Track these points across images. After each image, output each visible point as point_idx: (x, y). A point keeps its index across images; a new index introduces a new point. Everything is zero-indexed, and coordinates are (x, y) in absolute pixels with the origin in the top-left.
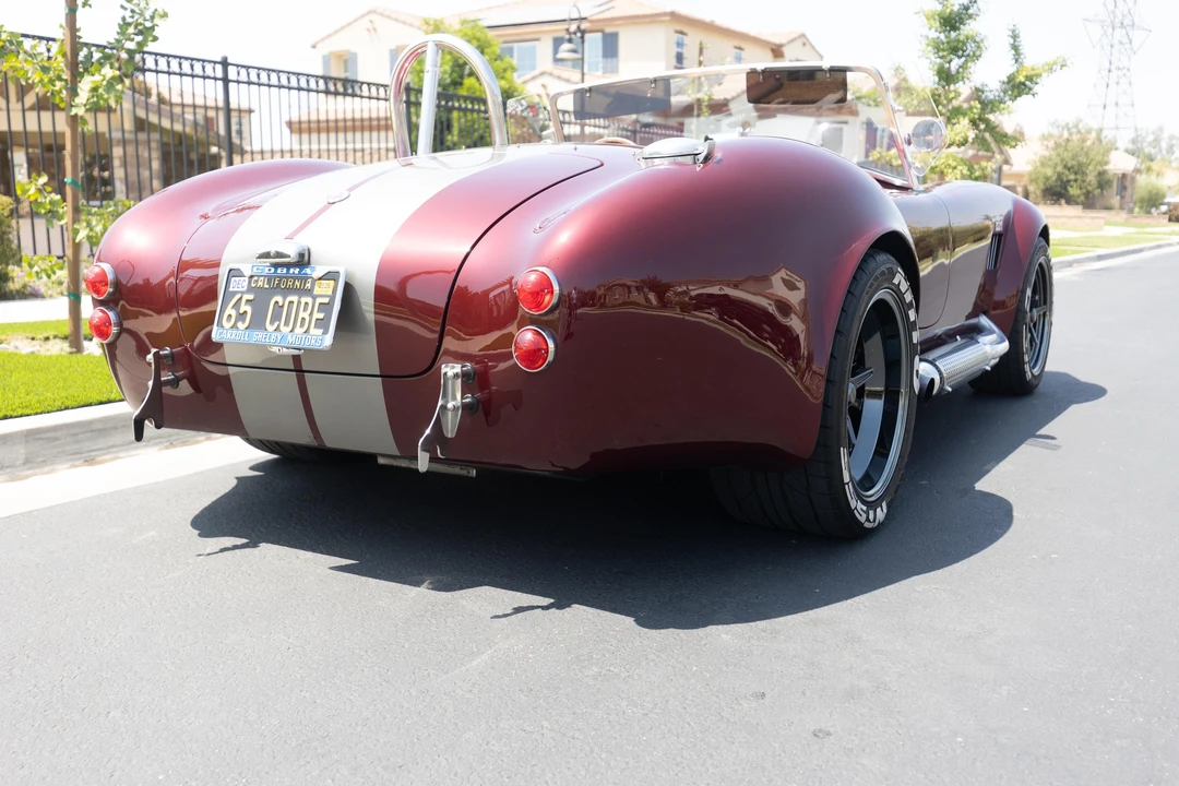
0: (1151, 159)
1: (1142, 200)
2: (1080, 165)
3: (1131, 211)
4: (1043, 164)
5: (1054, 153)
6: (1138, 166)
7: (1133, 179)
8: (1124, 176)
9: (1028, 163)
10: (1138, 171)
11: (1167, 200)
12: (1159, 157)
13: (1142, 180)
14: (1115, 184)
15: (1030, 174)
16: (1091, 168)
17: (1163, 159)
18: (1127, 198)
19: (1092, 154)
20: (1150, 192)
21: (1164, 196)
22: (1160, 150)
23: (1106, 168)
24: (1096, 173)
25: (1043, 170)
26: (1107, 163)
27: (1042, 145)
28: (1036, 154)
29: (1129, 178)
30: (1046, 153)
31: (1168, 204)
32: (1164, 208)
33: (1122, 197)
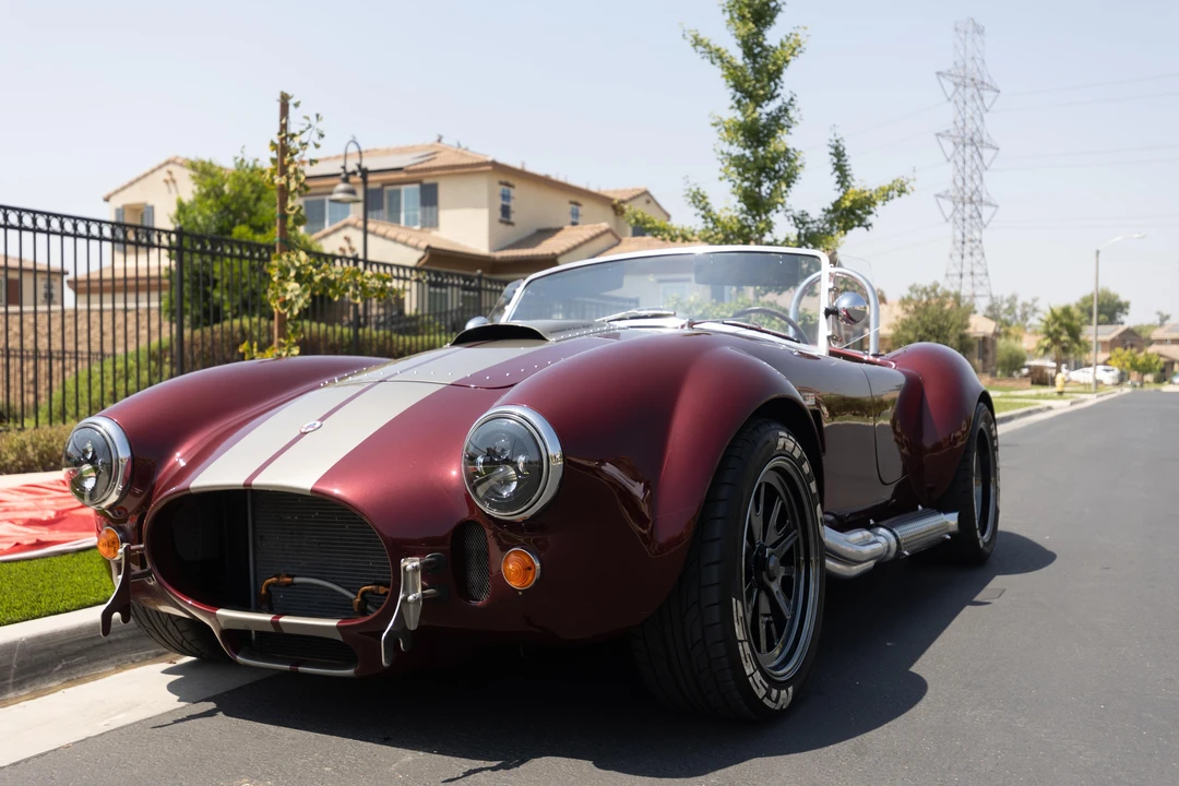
0: (1008, 324)
1: (1003, 364)
2: (942, 328)
3: (994, 374)
4: (904, 328)
5: (914, 317)
6: (997, 330)
7: (994, 343)
8: (984, 339)
9: (889, 327)
10: (996, 334)
11: (1027, 363)
12: (1014, 323)
13: (1001, 343)
14: (976, 348)
15: (893, 338)
16: (951, 331)
17: (1018, 325)
18: (990, 362)
19: (951, 318)
20: (1010, 356)
21: (1024, 359)
22: (1015, 317)
23: (967, 331)
24: (957, 336)
25: (904, 334)
26: (967, 326)
27: (903, 308)
28: (897, 317)
29: (989, 341)
30: (907, 317)
31: (1029, 367)
32: (1025, 371)
33: (985, 361)
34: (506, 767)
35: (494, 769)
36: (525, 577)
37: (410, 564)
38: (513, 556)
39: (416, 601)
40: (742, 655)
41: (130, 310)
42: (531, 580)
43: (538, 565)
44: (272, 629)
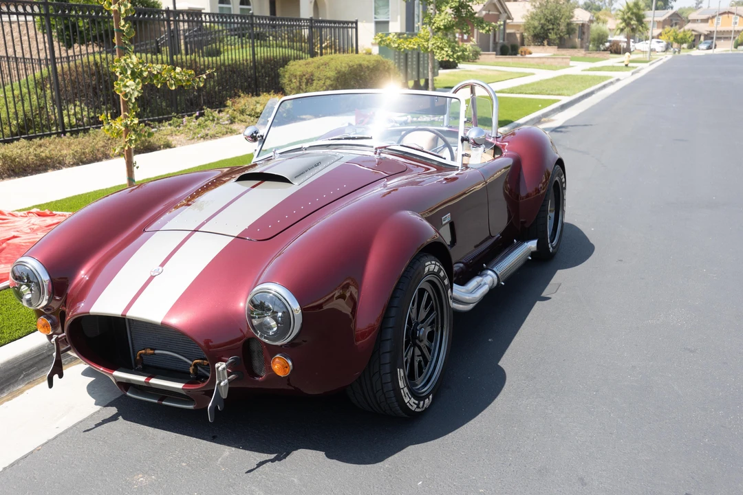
0: (599, 9)
1: (594, 40)
2: (556, 18)
3: (587, 49)
4: (532, 18)
5: (539, 11)
6: (592, 18)
7: (588, 26)
8: (583, 25)
9: (523, 18)
10: (591, 21)
11: (610, 38)
12: (604, 8)
13: (594, 26)
14: (577, 32)
15: (524, 25)
16: (562, 20)
17: (606, 9)
18: (585, 40)
19: (563, 10)
20: (599, 34)
21: (607, 36)
22: (605, 4)
23: (572, 20)
24: (565, 24)
25: (532, 22)
26: (572, 17)
27: (532, 5)
28: (528, 10)
29: (586, 26)
30: (534, 11)
31: (610, 41)
32: (607, 44)
33: (582, 39)
34: (278, 459)
35: (272, 461)
36: (285, 371)
37: (221, 366)
38: (277, 360)
39: (225, 385)
40: (403, 394)
41: (14, 22)
42: (288, 371)
43: (290, 363)
44: (145, 385)
